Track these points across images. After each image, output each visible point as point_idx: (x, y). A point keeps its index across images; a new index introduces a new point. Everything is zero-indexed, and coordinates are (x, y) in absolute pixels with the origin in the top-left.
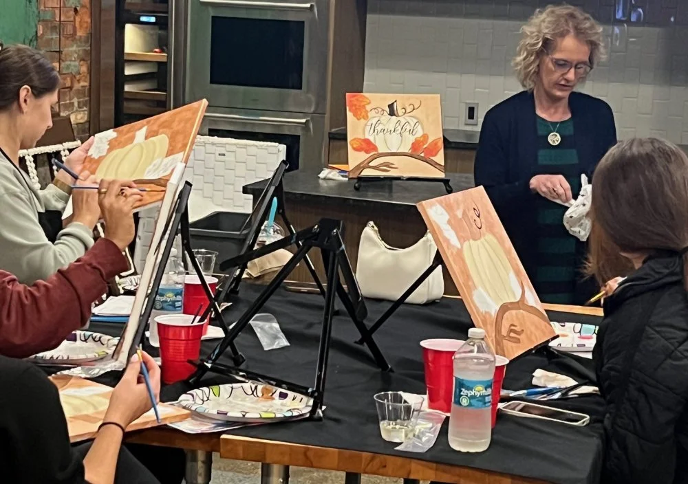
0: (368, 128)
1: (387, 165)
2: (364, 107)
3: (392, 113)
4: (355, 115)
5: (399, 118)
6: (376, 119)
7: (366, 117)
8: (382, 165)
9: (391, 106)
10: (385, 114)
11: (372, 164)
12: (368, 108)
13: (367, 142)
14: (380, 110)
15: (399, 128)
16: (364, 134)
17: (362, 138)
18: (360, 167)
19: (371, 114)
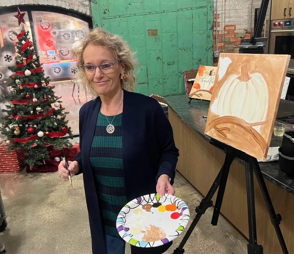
0: (201, 79)
1: (201, 95)
2: (203, 71)
3: (210, 75)
4: (199, 74)
5: (211, 77)
6: (205, 76)
7: (202, 75)
8: (199, 94)
9: (211, 72)
10: (208, 74)
11: (196, 94)
12: (204, 72)
13: (199, 85)
14: (207, 73)
15: (210, 80)
16: (199, 82)
17: (197, 83)
18: (193, 94)
19: (204, 74)
